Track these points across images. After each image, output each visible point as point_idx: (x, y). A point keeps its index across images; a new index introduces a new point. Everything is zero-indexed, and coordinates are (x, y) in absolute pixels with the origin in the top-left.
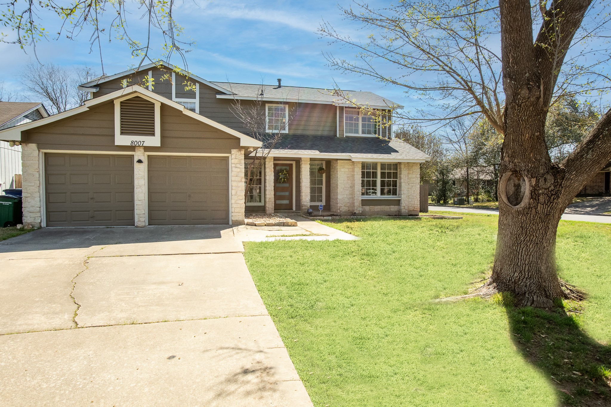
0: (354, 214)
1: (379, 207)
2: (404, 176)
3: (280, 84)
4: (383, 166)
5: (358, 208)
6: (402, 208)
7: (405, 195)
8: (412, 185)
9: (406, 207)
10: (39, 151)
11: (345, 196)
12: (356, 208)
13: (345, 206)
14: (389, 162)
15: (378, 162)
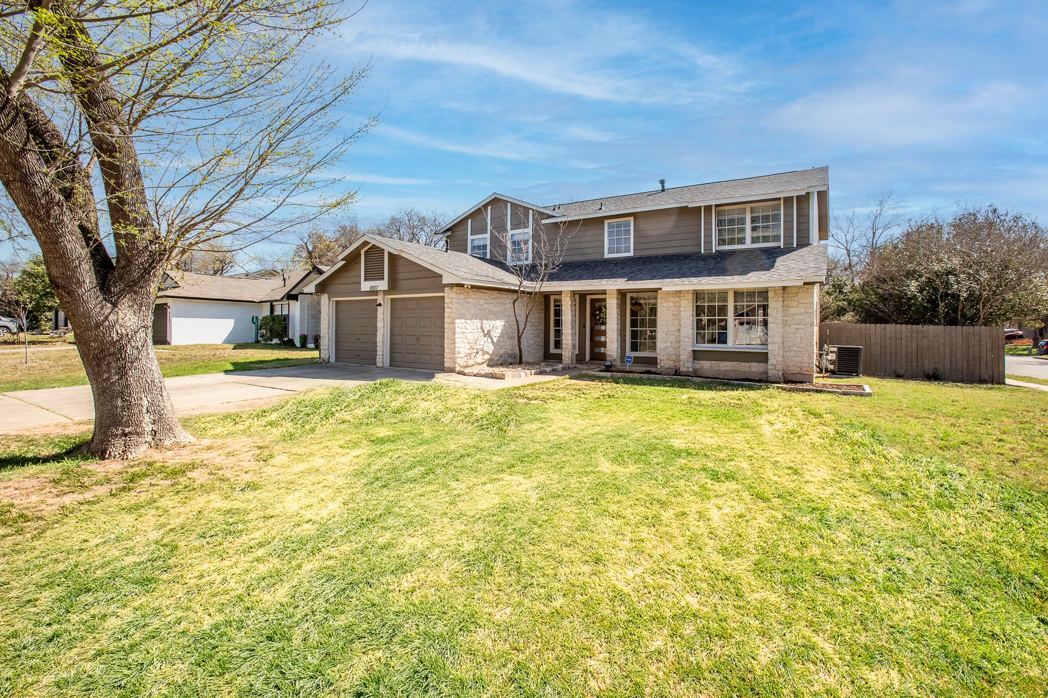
0: (677, 372)
1: (729, 363)
2: (775, 311)
3: (663, 186)
4: (738, 294)
5: (687, 365)
6: (770, 367)
7: (777, 345)
8: (797, 327)
9: (779, 367)
10: (330, 299)
11: (669, 344)
12: (682, 363)
13: (668, 359)
14: (750, 289)
15: (728, 289)
